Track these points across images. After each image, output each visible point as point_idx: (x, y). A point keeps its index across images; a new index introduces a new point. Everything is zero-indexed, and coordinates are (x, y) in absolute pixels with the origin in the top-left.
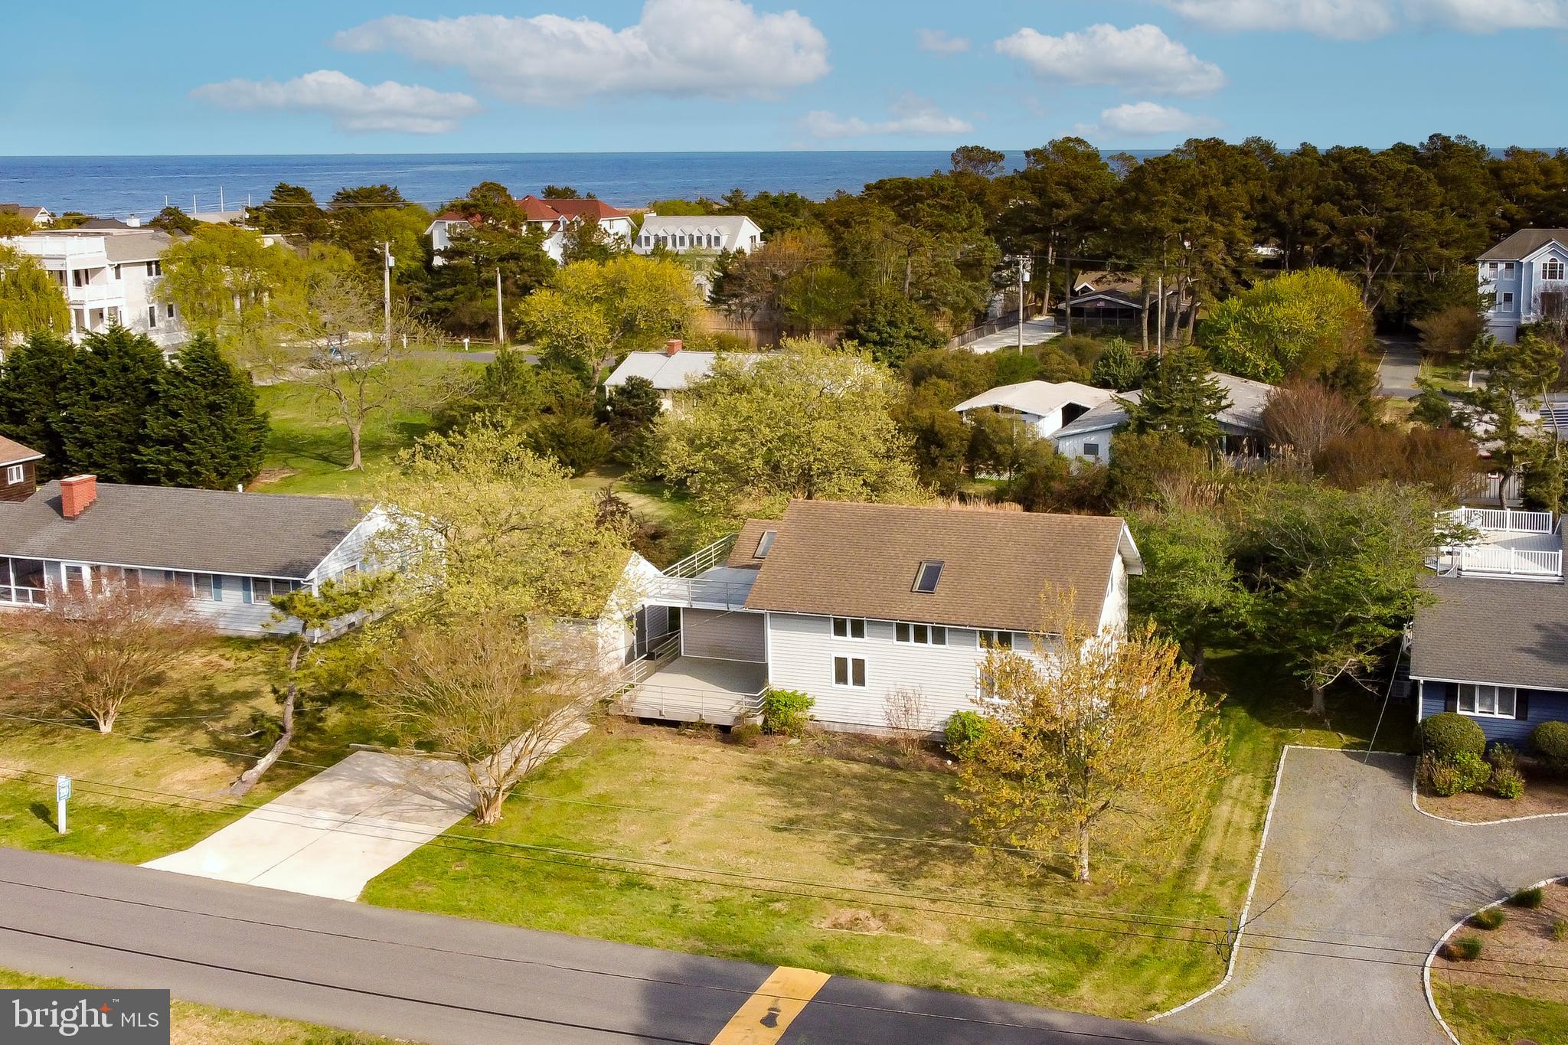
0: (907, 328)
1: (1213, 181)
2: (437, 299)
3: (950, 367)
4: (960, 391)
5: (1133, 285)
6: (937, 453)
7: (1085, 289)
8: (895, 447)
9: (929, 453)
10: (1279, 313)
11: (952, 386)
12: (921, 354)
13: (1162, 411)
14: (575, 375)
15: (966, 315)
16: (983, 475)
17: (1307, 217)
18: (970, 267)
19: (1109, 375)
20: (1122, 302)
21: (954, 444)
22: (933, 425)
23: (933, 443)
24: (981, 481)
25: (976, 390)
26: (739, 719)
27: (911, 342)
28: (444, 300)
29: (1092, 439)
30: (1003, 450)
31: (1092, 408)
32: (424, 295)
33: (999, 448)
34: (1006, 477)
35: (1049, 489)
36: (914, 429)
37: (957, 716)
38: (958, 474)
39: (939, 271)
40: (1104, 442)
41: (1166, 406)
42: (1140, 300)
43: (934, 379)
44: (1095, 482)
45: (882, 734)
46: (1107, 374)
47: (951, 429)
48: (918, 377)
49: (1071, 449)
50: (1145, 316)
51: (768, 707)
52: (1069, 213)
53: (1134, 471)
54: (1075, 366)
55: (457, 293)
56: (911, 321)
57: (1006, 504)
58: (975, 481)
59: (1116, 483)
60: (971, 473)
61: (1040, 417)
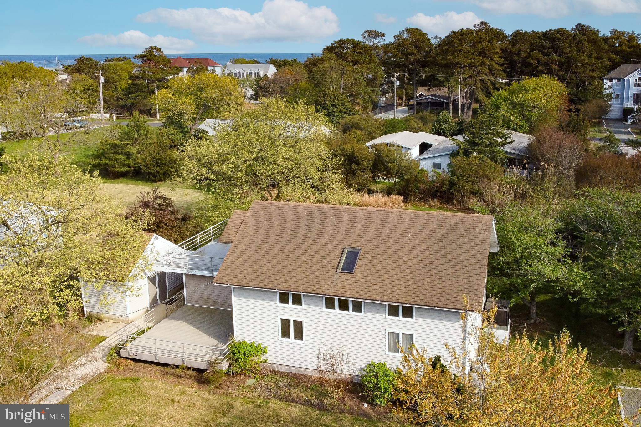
0: (341, 108)
1: (484, 40)
2: (129, 98)
3: (362, 124)
4: (367, 136)
5: (444, 92)
6: (356, 168)
7: (421, 95)
8: (329, 164)
9: (351, 168)
10: (528, 96)
11: (363, 133)
12: (347, 119)
13: (477, 145)
14: (180, 131)
15: (369, 105)
16: (380, 180)
17: (527, 57)
18: (371, 82)
19: (441, 129)
20: (439, 99)
21: (365, 163)
22: (353, 152)
23: (353, 162)
24: (380, 182)
25: (375, 136)
26: (210, 364)
27: (343, 114)
28: (132, 99)
29: (438, 160)
30: (392, 166)
31: (435, 144)
32: (124, 97)
33: (390, 165)
34: (393, 180)
35: (417, 188)
36: (343, 155)
37: (371, 365)
38: (367, 179)
39: (356, 83)
40: (444, 162)
41: (479, 142)
42: (448, 98)
43: (354, 130)
44: (443, 184)
45: (315, 375)
46: (439, 128)
47: (363, 154)
48: (346, 129)
49: (426, 165)
50: (451, 105)
51: (232, 355)
52: (416, 58)
53: (465, 177)
54: (422, 126)
55: (138, 96)
56: (343, 104)
57: (393, 196)
58: (376, 182)
59: (455, 184)
60: (373, 178)
61: (409, 149)
